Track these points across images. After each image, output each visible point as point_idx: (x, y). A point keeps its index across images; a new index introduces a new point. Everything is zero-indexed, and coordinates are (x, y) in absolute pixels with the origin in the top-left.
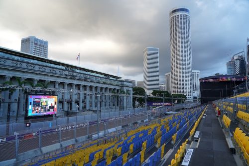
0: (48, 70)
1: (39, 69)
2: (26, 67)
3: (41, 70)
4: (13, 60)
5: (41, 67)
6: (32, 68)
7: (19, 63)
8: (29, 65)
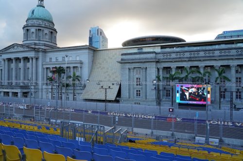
0: (234, 52)
1: (219, 54)
2: (204, 55)
3: (223, 54)
4: (190, 52)
5: (223, 51)
6: (211, 55)
7: (196, 53)
8: (207, 52)
